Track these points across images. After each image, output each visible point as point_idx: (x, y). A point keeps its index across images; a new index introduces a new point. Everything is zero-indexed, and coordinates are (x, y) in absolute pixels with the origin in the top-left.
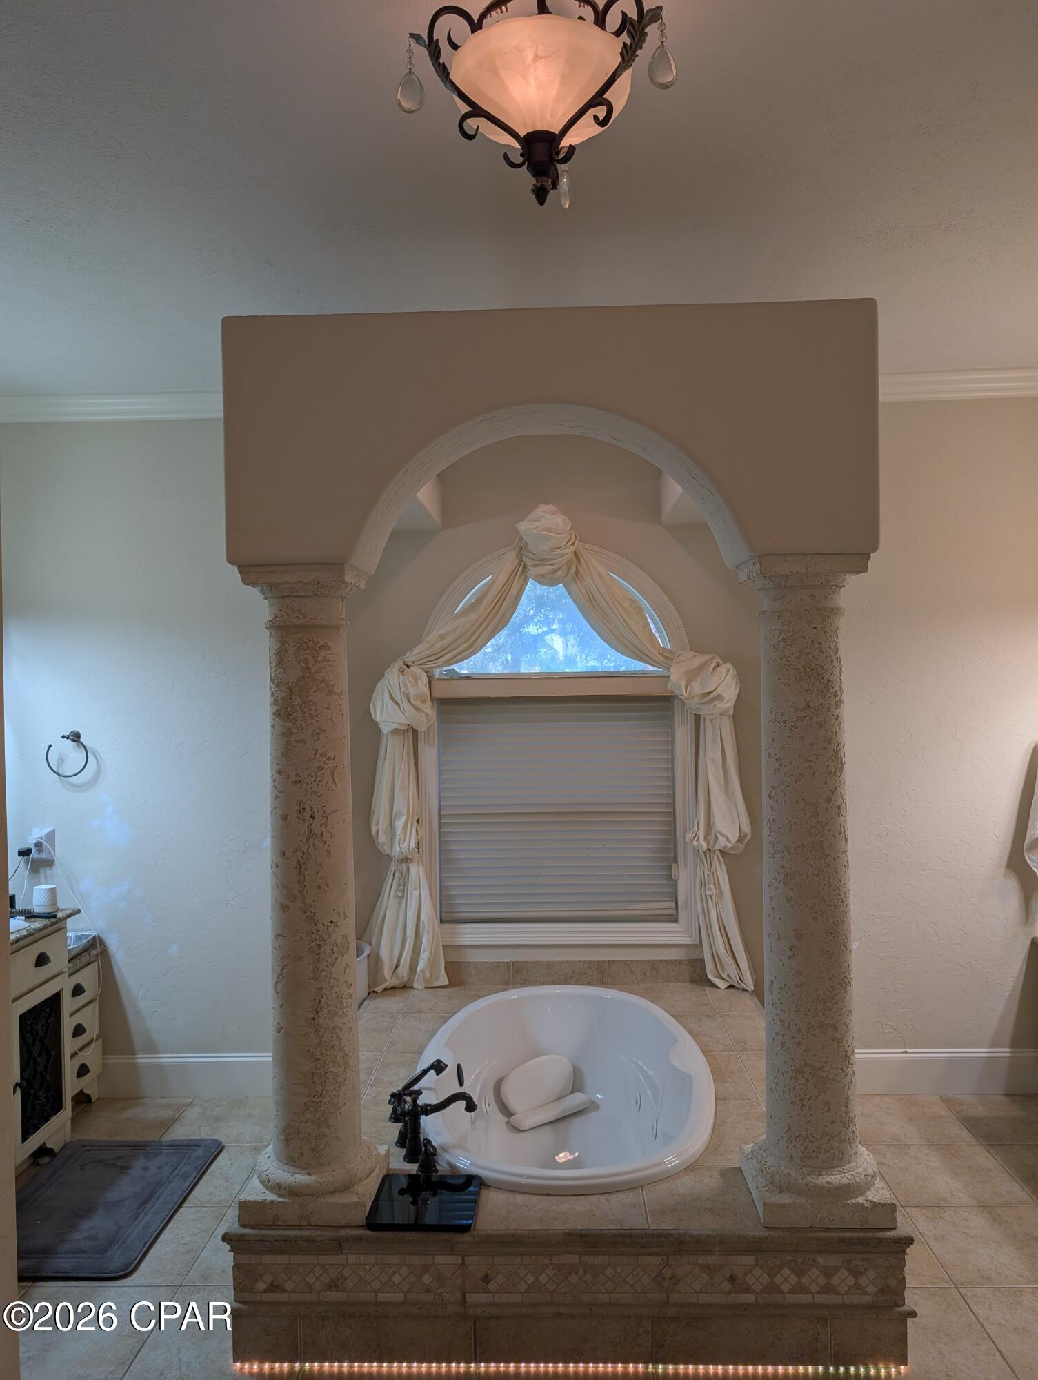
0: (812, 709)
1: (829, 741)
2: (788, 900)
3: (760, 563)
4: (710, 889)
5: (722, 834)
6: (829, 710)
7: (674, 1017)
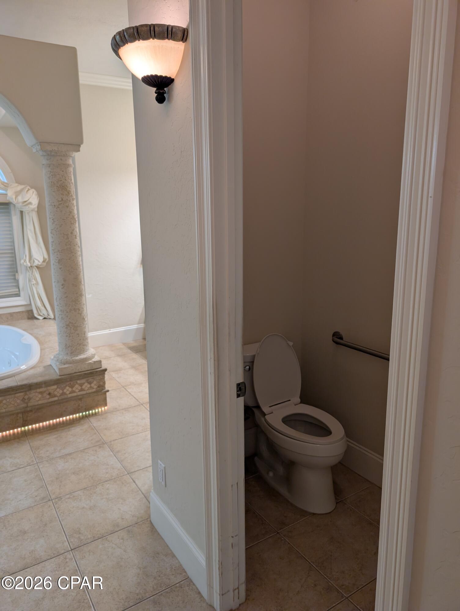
0: (64, 201)
1: (71, 212)
2: (60, 268)
3: (40, 145)
4: (33, 282)
5: (36, 259)
6: (70, 201)
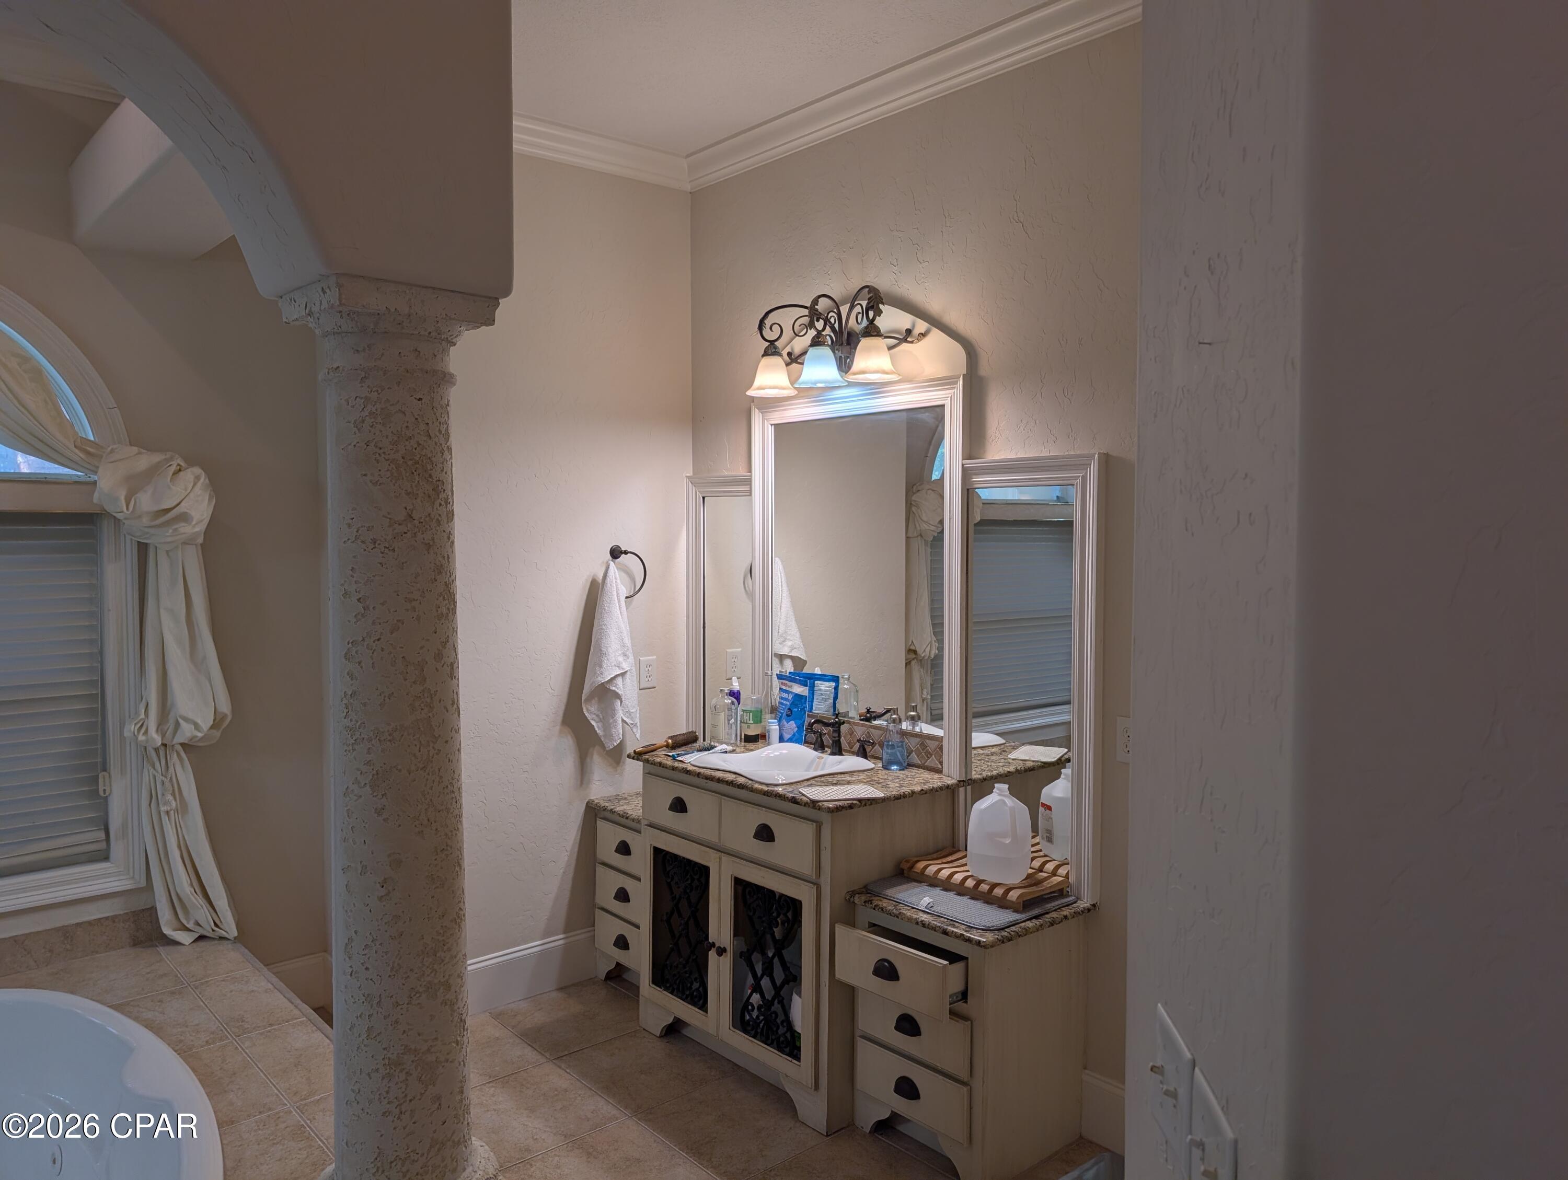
0: (416, 522)
2: (379, 812)
3: (340, 286)
4: (167, 803)
5: (186, 720)
6: (437, 523)
7: (116, 1008)
